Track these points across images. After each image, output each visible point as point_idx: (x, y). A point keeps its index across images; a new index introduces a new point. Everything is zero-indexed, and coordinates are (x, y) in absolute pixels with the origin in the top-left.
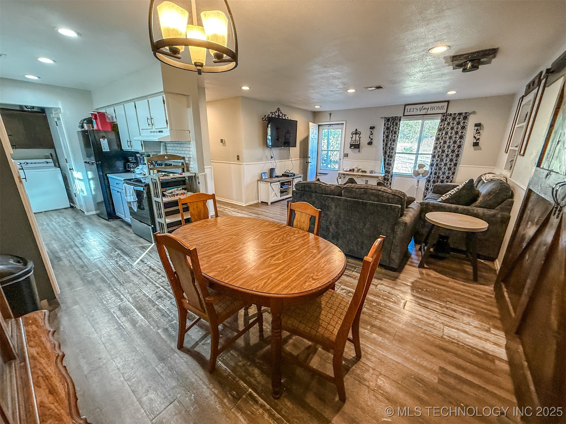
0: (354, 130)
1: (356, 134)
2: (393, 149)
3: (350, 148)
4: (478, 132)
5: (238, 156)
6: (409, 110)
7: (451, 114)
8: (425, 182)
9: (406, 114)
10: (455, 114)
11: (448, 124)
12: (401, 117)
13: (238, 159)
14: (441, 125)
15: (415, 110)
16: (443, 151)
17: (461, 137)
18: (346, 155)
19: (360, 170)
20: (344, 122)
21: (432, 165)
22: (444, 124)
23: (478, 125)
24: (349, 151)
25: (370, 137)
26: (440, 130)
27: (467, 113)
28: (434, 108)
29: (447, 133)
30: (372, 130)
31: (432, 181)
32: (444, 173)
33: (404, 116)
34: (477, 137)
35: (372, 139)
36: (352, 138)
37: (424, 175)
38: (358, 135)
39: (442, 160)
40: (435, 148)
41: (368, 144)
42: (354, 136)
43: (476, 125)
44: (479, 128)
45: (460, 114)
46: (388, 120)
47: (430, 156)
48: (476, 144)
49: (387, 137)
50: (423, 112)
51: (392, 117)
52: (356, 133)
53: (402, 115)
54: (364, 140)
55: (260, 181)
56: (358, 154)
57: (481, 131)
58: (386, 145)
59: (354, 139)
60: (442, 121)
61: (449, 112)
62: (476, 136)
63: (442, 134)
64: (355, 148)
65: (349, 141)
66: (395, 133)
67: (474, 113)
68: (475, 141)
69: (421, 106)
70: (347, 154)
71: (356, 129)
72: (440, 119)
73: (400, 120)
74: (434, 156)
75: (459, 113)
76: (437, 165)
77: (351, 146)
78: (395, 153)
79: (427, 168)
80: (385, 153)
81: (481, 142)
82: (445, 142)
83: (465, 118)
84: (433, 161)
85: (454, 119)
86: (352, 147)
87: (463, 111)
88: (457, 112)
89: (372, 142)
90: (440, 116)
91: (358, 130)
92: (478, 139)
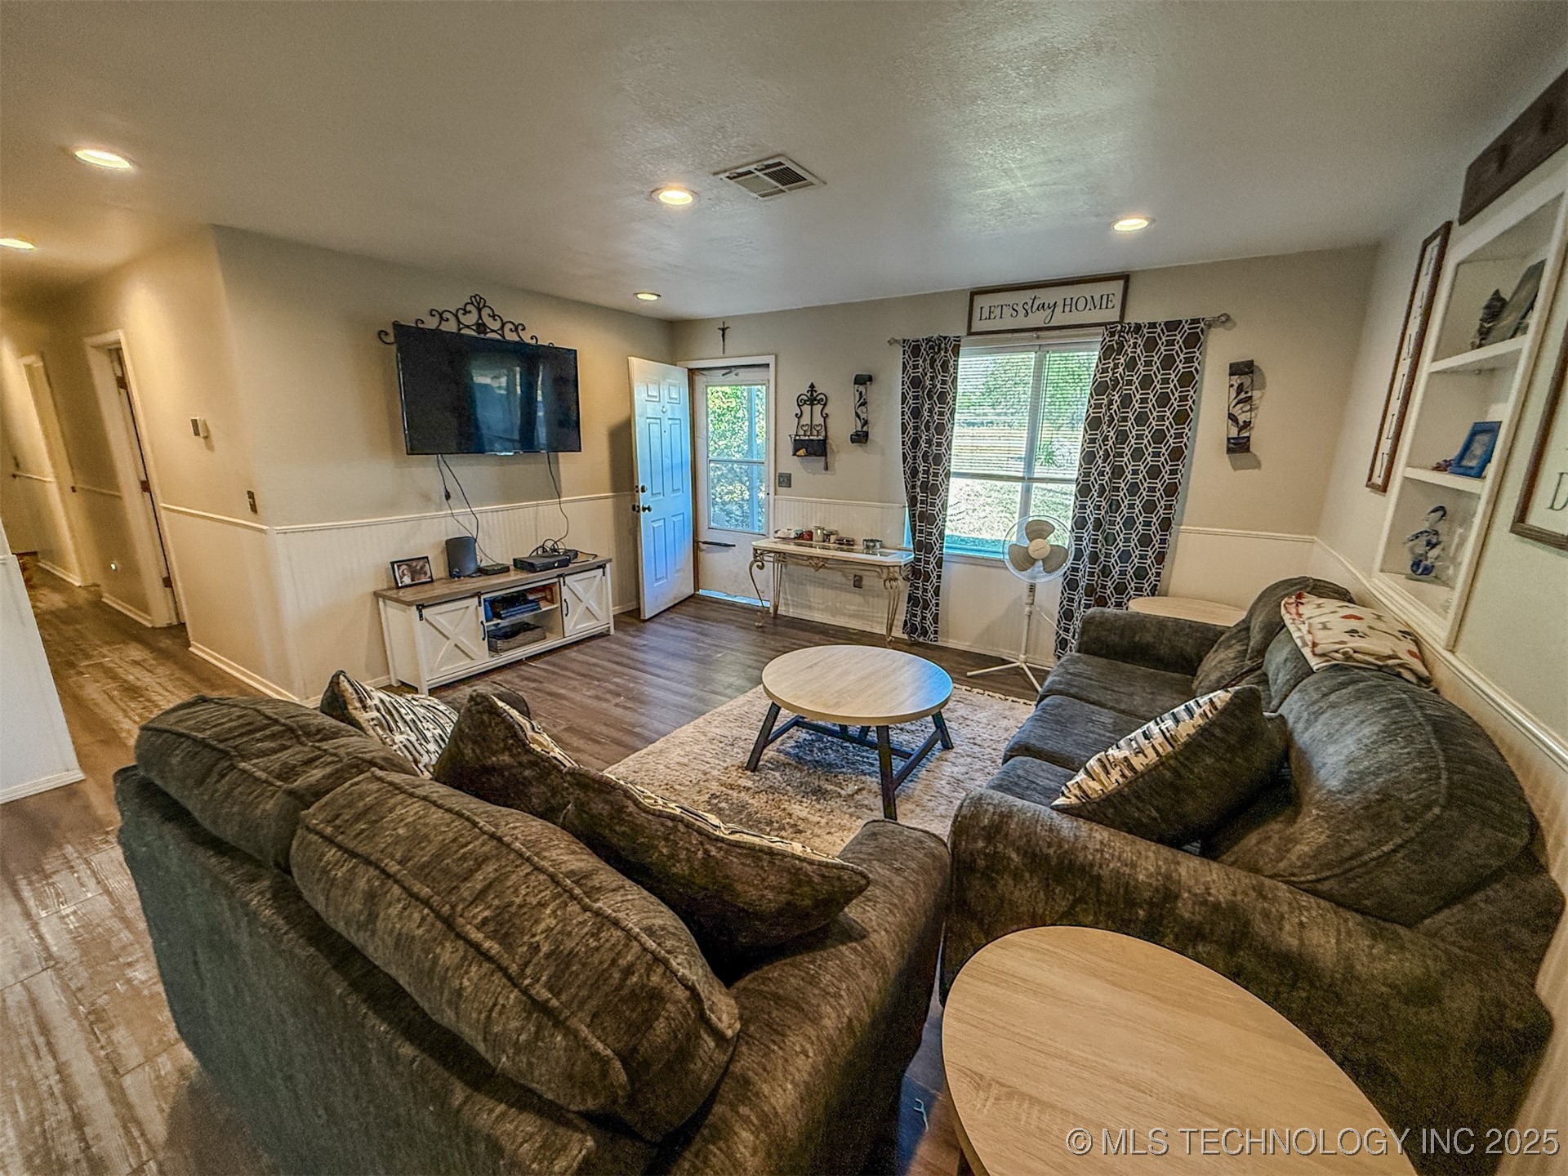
0: (805, 389)
1: (812, 405)
2: (938, 459)
3: (794, 454)
4: (1243, 395)
5: (251, 495)
6: (985, 314)
7: (1138, 327)
8: (1060, 588)
9: (977, 326)
10: (1153, 325)
11: (1131, 365)
12: (958, 339)
13: (254, 508)
14: (1105, 371)
15: (1007, 311)
16: (1118, 472)
17: (1182, 417)
18: (785, 480)
19: (833, 538)
20: (770, 360)
21: (1079, 524)
22: (1116, 366)
23: (1243, 370)
24: (791, 464)
25: (858, 416)
26: (1100, 389)
27: (1197, 321)
28: (1073, 305)
29: (1126, 401)
30: (862, 388)
31: (1082, 584)
32: (1125, 556)
33: (970, 334)
34: (1242, 418)
35: (866, 423)
36: (799, 417)
37: (1051, 562)
38: (818, 408)
39: (1114, 506)
40: (1089, 458)
41: (853, 441)
42: (806, 408)
43: (1236, 369)
44: (1246, 380)
45: (1173, 326)
46: (916, 350)
47: (1073, 488)
48: (1239, 447)
49: (916, 413)
50: (1038, 319)
51: (929, 340)
52: (813, 398)
53: (963, 332)
54: (841, 425)
55: (385, 598)
56: (826, 478)
57: (1256, 394)
58: (915, 443)
59: (806, 420)
60: (1107, 352)
61: (1132, 318)
62: (1236, 411)
63: (1111, 402)
64: (808, 454)
65: (789, 428)
66: (942, 398)
67: (1225, 320)
68: (1234, 432)
69: (1025, 296)
70: (789, 476)
71: (812, 386)
72: (1099, 346)
73: (956, 352)
74: (1084, 491)
75: (1166, 324)
76: (1098, 524)
77: (798, 445)
78: (948, 475)
79: (1062, 537)
80: (914, 473)
81: (1256, 436)
82: (1122, 437)
83: (1194, 340)
84: (1083, 507)
85: (1151, 344)
86: (802, 452)
87: (1184, 314)
88: (1161, 319)
89: (866, 434)
90: (1098, 338)
91: (819, 389)
92: (1247, 424)
